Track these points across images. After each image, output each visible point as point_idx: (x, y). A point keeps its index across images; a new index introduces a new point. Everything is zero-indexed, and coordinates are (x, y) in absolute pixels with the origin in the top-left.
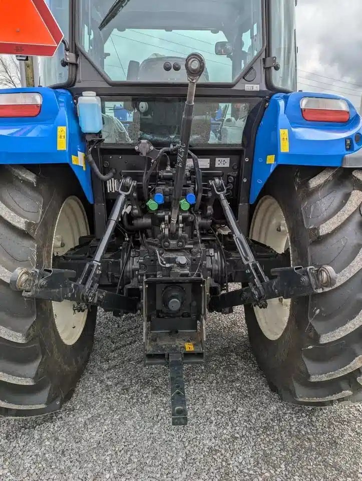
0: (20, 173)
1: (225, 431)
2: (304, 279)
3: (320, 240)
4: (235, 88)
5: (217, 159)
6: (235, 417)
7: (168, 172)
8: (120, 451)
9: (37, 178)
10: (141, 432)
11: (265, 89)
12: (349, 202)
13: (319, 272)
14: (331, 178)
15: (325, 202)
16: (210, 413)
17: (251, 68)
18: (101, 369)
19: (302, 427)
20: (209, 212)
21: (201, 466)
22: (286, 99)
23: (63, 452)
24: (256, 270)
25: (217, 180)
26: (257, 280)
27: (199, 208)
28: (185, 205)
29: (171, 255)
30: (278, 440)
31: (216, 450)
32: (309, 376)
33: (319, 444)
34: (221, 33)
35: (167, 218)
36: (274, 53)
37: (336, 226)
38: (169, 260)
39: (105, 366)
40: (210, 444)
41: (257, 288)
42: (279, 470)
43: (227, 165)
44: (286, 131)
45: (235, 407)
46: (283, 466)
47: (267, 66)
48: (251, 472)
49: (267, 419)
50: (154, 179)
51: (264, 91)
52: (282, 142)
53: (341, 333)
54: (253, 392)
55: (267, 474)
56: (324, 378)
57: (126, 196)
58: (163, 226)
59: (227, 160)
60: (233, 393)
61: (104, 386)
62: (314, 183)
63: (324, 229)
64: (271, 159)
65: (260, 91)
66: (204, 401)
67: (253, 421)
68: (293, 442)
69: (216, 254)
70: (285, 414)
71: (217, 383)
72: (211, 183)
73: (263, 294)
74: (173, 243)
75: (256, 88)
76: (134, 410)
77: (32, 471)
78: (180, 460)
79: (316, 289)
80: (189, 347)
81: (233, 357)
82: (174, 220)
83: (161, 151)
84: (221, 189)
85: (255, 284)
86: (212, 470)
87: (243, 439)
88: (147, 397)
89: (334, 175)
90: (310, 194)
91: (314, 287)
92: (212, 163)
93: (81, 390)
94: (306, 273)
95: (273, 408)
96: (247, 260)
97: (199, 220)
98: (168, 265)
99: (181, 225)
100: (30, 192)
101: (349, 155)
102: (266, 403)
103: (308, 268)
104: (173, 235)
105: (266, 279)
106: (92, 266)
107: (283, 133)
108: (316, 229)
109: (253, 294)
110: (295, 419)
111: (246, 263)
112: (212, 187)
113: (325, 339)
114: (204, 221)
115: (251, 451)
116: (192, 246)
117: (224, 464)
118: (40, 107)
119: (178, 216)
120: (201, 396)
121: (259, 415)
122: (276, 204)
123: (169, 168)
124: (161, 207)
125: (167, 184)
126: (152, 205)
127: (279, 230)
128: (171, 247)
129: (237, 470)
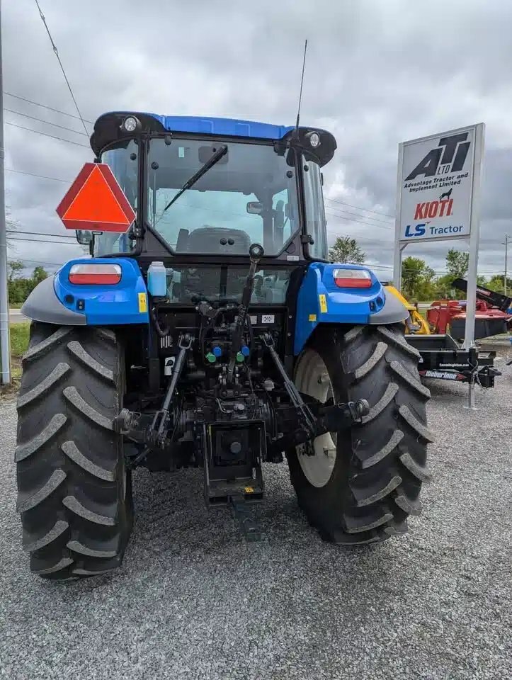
0: (103, 332)
1: (284, 575)
2: (347, 412)
3: (356, 382)
4: (278, 258)
5: (263, 316)
6: (292, 564)
7: (223, 328)
8: (186, 600)
9: (116, 336)
10: (202, 584)
11: (303, 259)
12: (376, 352)
13: (357, 405)
14: (361, 333)
15: (358, 352)
16: (267, 563)
17: (292, 243)
18: (143, 538)
19: (355, 565)
20: (259, 363)
21: (266, 601)
22: (322, 269)
23: (129, 606)
24: (306, 411)
25: (266, 335)
26: (307, 420)
27: (251, 361)
28: (240, 357)
29: (230, 404)
30: (333, 577)
31: (278, 589)
32: (356, 502)
33: (370, 576)
34: (253, 194)
35: (224, 368)
36: (308, 233)
37: (368, 370)
38: (228, 408)
39: (147, 536)
40: (272, 586)
41: (308, 427)
42: (337, 597)
43: (272, 321)
44: (324, 296)
45: (290, 557)
46: (340, 594)
47: (304, 241)
48: (312, 601)
49: (322, 563)
50: (211, 334)
51: (303, 261)
52: (321, 304)
53: (377, 458)
54: (306, 544)
55: (327, 601)
56: (368, 502)
57: (186, 350)
58: (221, 377)
59: (273, 317)
60: (287, 546)
61: (152, 553)
62: (349, 336)
63: (360, 373)
64: (313, 318)
65: (300, 261)
66: (259, 555)
67: (309, 565)
68: (347, 577)
69: (265, 405)
70: (338, 557)
71: (269, 540)
72: (261, 337)
73: (313, 431)
74: (230, 392)
75: (296, 258)
76: (190, 568)
77: (103, 621)
78: (245, 600)
79: (356, 419)
80: (249, 490)
81: (282, 517)
82: (231, 371)
83: (218, 310)
84: (270, 342)
85: (306, 424)
86: (277, 603)
87: (302, 579)
88: (200, 557)
89: (363, 330)
90: (346, 345)
91: (354, 417)
92: (259, 320)
93: (128, 558)
94: (347, 407)
95: (327, 554)
96: (298, 403)
97: (251, 373)
98: (229, 412)
99: (237, 375)
100: (109, 348)
101: (374, 315)
102: (320, 551)
103: (349, 403)
104: (230, 385)
105: (315, 419)
106: (162, 414)
107: (322, 298)
108: (353, 374)
109: (306, 433)
110: (347, 560)
111: (297, 406)
112: (262, 341)
113: (366, 465)
114: (254, 373)
115: (310, 587)
116: (247, 395)
117: (287, 598)
118: (121, 276)
119: (235, 368)
120: (256, 552)
121: (314, 560)
122: (318, 356)
123: (223, 325)
124: (219, 360)
125: (222, 340)
126: (211, 357)
127: (320, 382)
128: (228, 396)
129: (299, 601)
